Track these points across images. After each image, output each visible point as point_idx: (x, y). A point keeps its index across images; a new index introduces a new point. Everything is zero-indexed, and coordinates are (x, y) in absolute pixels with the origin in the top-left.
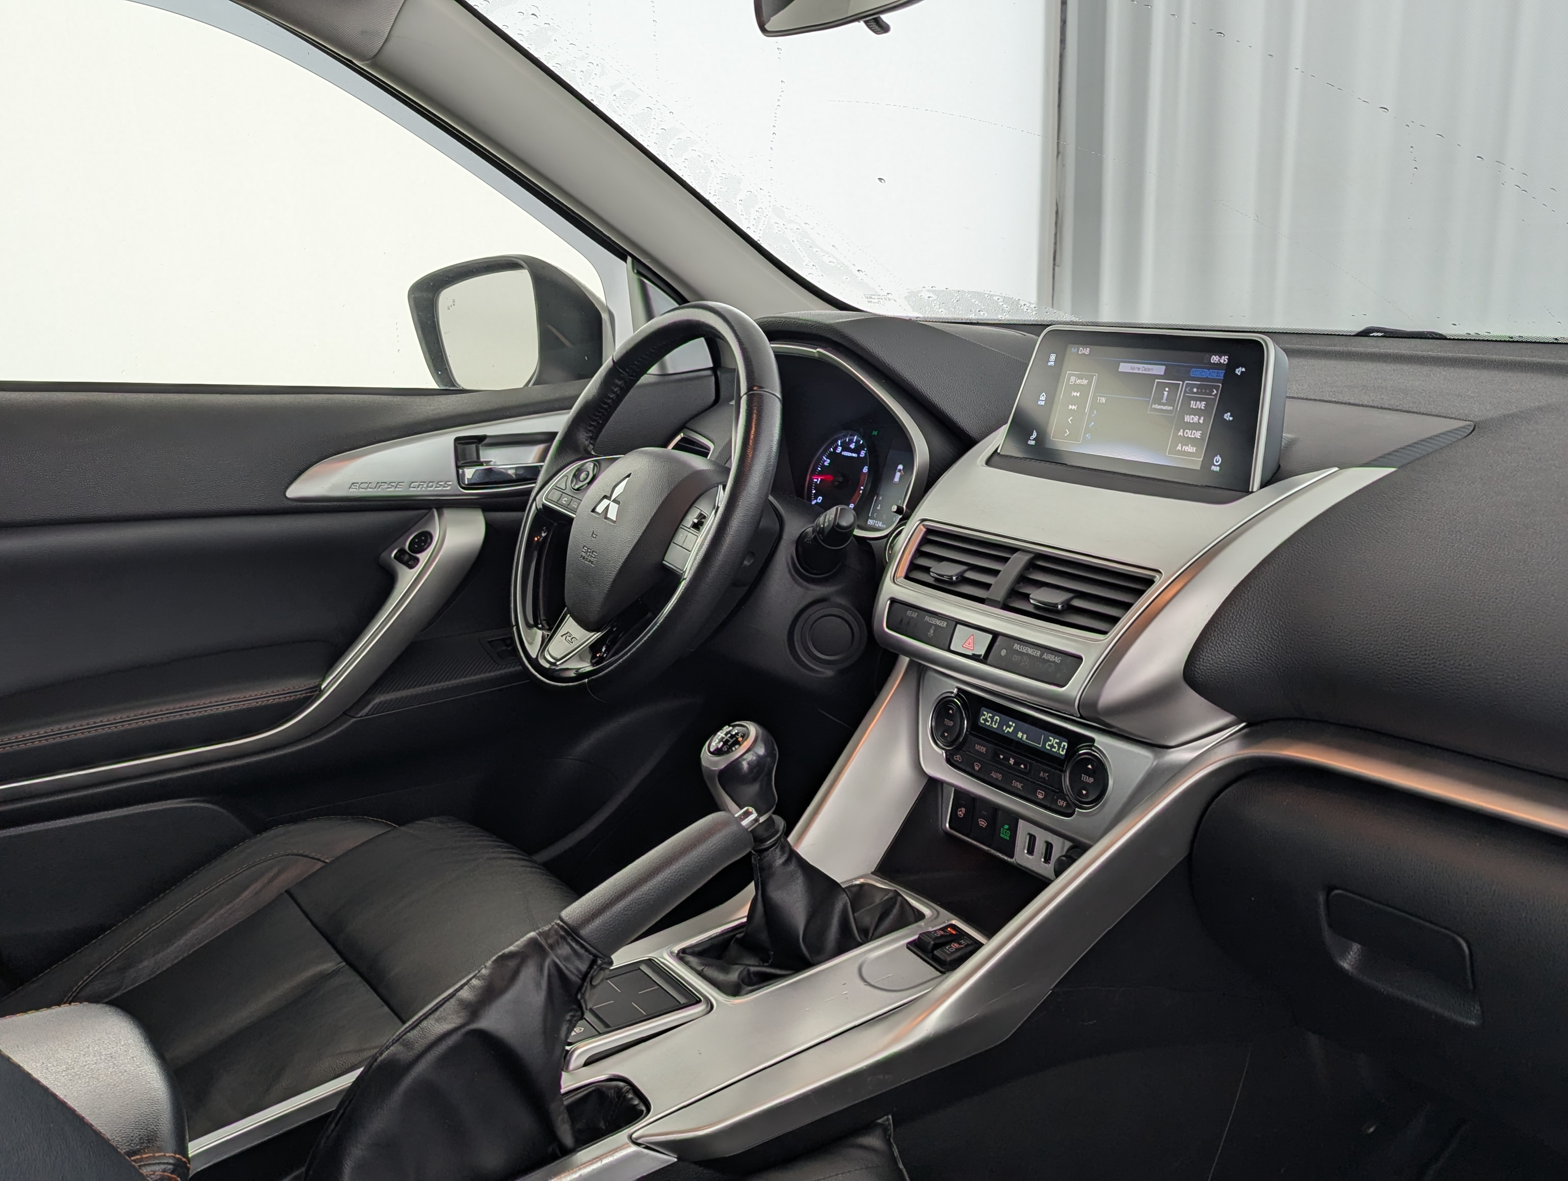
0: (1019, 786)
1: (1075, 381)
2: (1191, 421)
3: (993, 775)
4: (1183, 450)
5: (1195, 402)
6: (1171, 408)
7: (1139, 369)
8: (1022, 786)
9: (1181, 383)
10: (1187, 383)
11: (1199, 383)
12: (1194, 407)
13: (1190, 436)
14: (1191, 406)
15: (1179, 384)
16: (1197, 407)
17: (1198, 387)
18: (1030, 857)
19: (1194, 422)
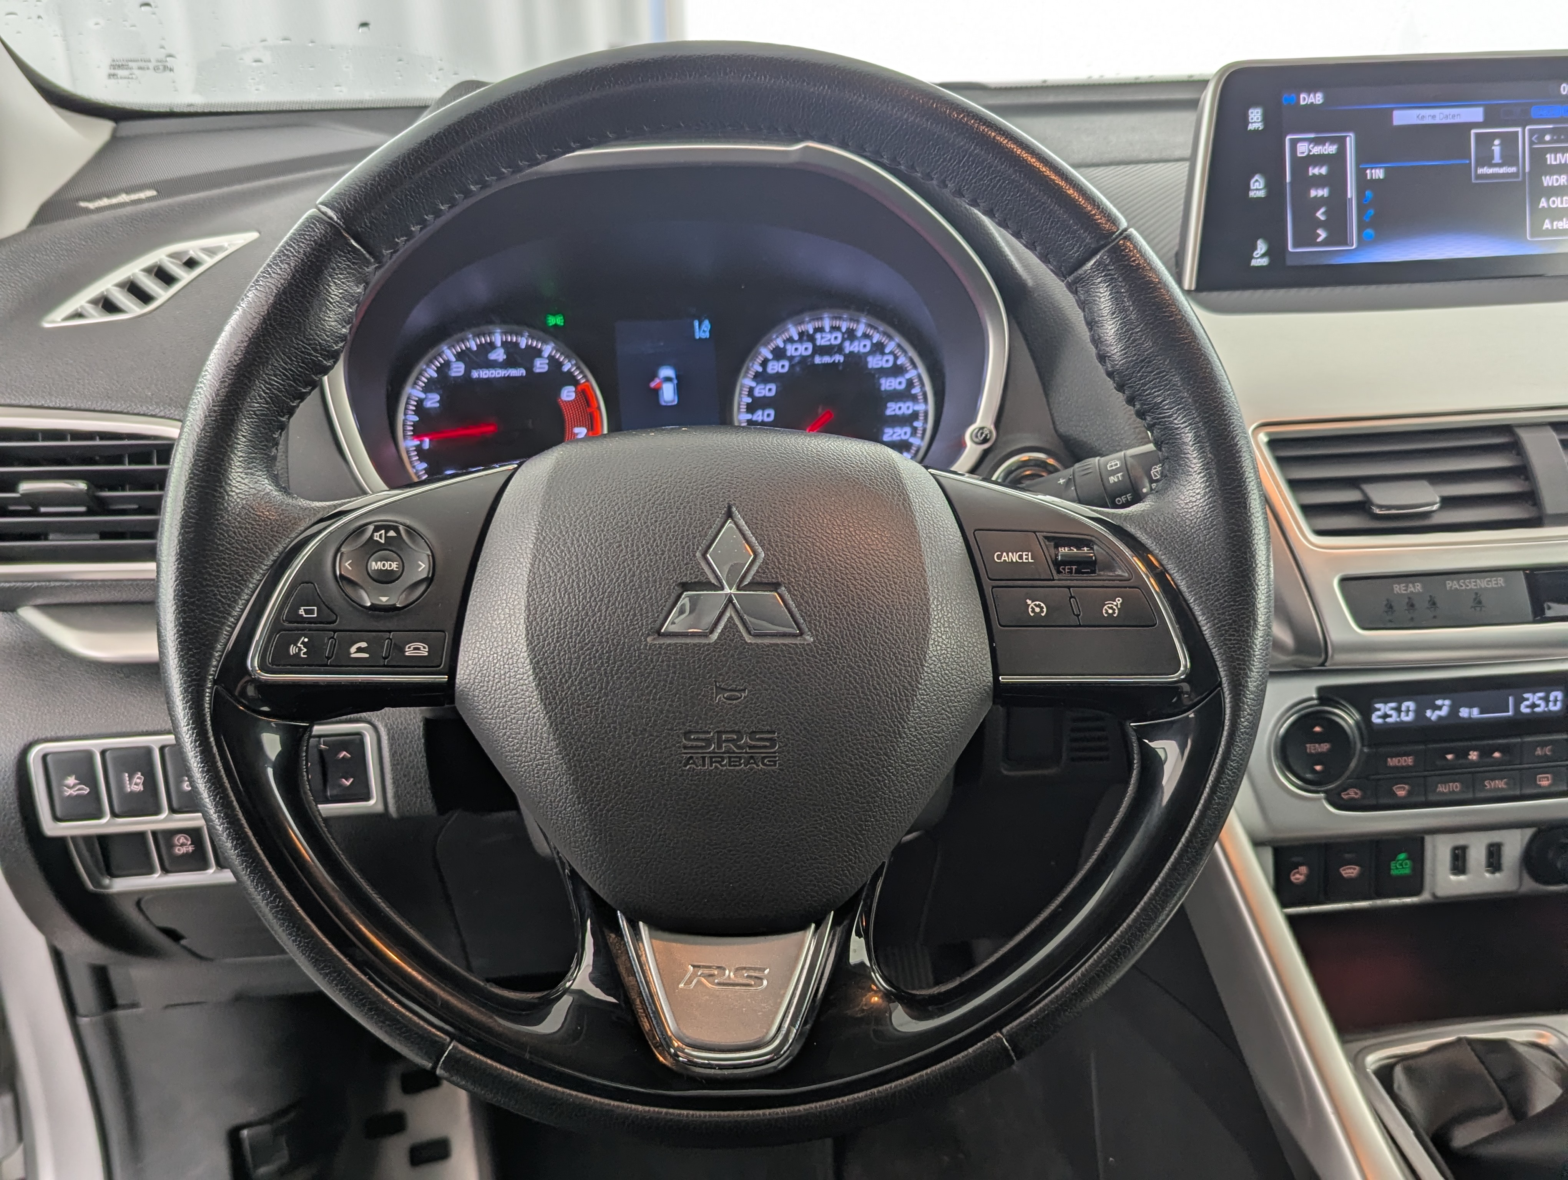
0: (1500, 784)
1: (1310, 151)
2: (1555, 184)
3: (1441, 788)
4: (1555, 227)
5: (1553, 155)
6: (1513, 170)
7: (1434, 117)
8: (1506, 784)
9: (1519, 129)
10: (1530, 130)
11: (1551, 126)
12: (1554, 163)
13: (1560, 206)
14: (1549, 162)
15: (1517, 132)
16: (1558, 162)
17: (1551, 131)
18: (1462, 878)
19: (1560, 185)
